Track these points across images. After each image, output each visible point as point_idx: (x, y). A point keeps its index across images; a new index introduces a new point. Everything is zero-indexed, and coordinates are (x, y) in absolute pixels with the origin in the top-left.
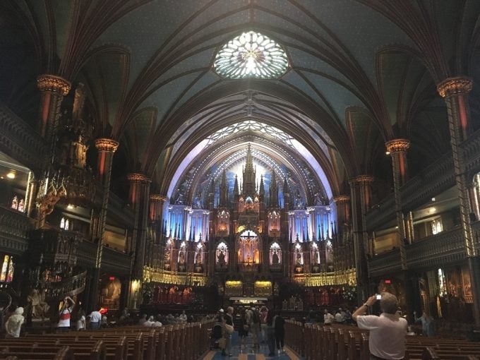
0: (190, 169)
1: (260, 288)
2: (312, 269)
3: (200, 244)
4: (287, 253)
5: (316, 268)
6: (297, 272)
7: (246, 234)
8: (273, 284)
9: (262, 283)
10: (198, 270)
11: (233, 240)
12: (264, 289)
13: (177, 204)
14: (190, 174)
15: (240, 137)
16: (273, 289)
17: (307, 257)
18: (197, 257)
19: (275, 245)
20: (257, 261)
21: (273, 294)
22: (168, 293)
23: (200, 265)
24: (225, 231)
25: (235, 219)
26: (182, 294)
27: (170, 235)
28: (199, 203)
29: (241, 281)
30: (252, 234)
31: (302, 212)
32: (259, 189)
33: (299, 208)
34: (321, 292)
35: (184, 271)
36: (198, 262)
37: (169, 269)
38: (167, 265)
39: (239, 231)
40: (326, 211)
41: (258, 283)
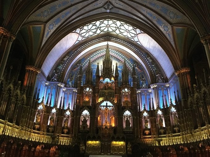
0: (64, 57)
1: (116, 147)
2: (158, 132)
3: (68, 111)
4: (137, 118)
5: (162, 131)
6: (146, 135)
7: (104, 104)
8: (127, 144)
9: (117, 143)
10: (65, 132)
11: (94, 109)
12: (118, 148)
13: (52, 81)
14: (64, 61)
15: (102, 37)
16: (127, 148)
17: (153, 122)
18: (65, 122)
19: (127, 113)
20: (113, 125)
21: (127, 152)
22: (35, 150)
23: (67, 128)
24: (89, 102)
25: (96, 93)
26: (49, 152)
27: (42, 102)
28: (70, 83)
29: (100, 141)
30: (109, 104)
31: (146, 91)
32: (114, 72)
33: (144, 88)
34: (170, 151)
35: (53, 132)
36: (66, 125)
37: (38, 130)
38: (37, 126)
39: (99, 101)
40: (166, 87)
41: (114, 142)
